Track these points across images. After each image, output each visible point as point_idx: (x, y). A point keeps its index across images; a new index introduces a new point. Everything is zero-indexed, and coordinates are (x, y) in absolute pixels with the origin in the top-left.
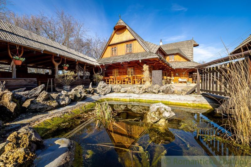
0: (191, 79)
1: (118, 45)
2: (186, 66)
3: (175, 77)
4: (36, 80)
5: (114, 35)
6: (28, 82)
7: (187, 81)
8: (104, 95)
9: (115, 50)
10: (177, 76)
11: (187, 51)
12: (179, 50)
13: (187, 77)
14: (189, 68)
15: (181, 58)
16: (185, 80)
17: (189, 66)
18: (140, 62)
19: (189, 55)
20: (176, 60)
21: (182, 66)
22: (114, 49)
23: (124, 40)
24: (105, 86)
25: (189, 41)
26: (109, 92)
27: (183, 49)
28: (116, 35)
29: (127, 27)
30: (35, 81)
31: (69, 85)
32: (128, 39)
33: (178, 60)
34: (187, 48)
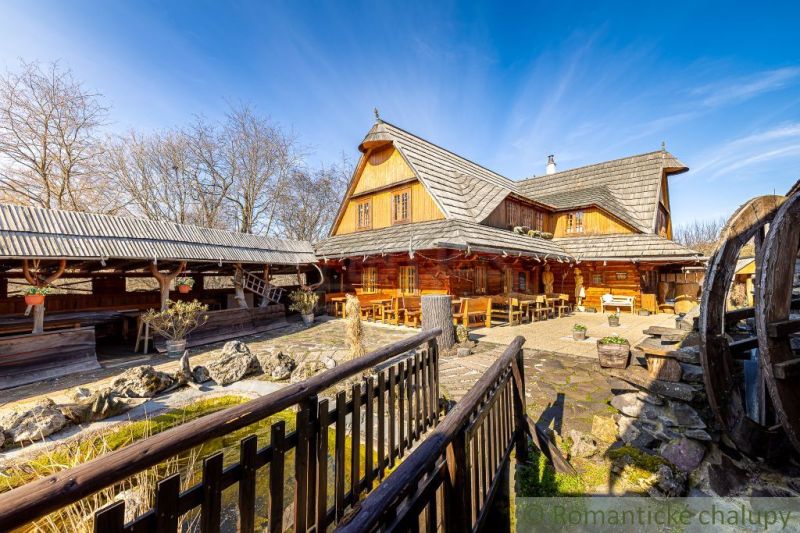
0: (652, 297)
1: (376, 199)
2: (618, 254)
3: (591, 289)
4: (93, 331)
5: (364, 166)
6: (67, 339)
7: (631, 304)
8: (225, 384)
9: (367, 212)
10: (594, 286)
11: (637, 195)
12: (604, 190)
13: (635, 289)
14: (628, 259)
15: (611, 222)
16: (624, 303)
17: (630, 253)
18: (412, 257)
19: (640, 208)
20: (589, 230)
21: (604, 254)
22: (362, 210)
23: (388, 181)
24: (231, 359)
25: (650, 157)
26: (240, 375)
27: (621, 186)
28: (369, 168)
29: (396, 144)
30: (90, 334)
31: (184, 338)
32: (398, 179)
33: (596, 229)
34: (636, 184)
